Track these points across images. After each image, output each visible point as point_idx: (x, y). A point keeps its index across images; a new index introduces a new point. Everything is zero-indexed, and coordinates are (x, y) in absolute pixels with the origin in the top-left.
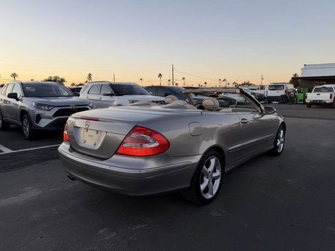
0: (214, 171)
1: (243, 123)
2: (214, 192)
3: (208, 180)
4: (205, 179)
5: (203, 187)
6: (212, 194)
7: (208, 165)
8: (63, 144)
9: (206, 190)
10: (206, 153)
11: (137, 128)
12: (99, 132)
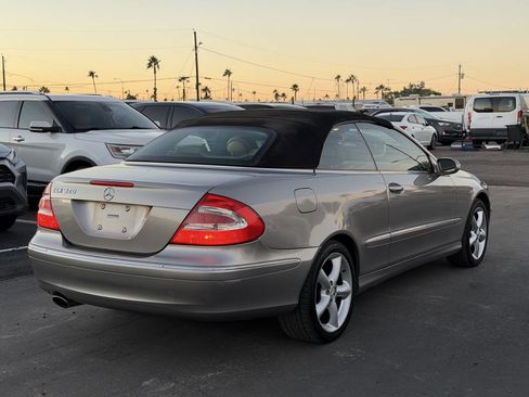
0: (339, 282)
2: (340, 323)
3: (329, 297)
4: (323, 294)
5: (320, 309)
6: (336, 324)
7: (329, 269)
8: (39, 233)
9: (326, 316)
10: (325, 245)
11: (209, 198)
12: (132, 208)
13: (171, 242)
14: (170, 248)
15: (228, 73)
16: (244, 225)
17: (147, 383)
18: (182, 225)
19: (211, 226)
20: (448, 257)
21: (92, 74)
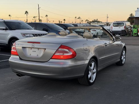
0: (93, 69)
1: (105, 45)
3: (91, 73)
5: (89, 76)
6: (93, 80)
7: (91, 66)
10: (90, 59)
11: (62, 46)
12: (40, 49)
13: (51, 58)
14: (51, 60)
15: (47, 16)
16: (71, 54)
17: (45, 97)
18: (54, 54)
19: (62, 54)
20: (116, 63)
21: (10, 15)
